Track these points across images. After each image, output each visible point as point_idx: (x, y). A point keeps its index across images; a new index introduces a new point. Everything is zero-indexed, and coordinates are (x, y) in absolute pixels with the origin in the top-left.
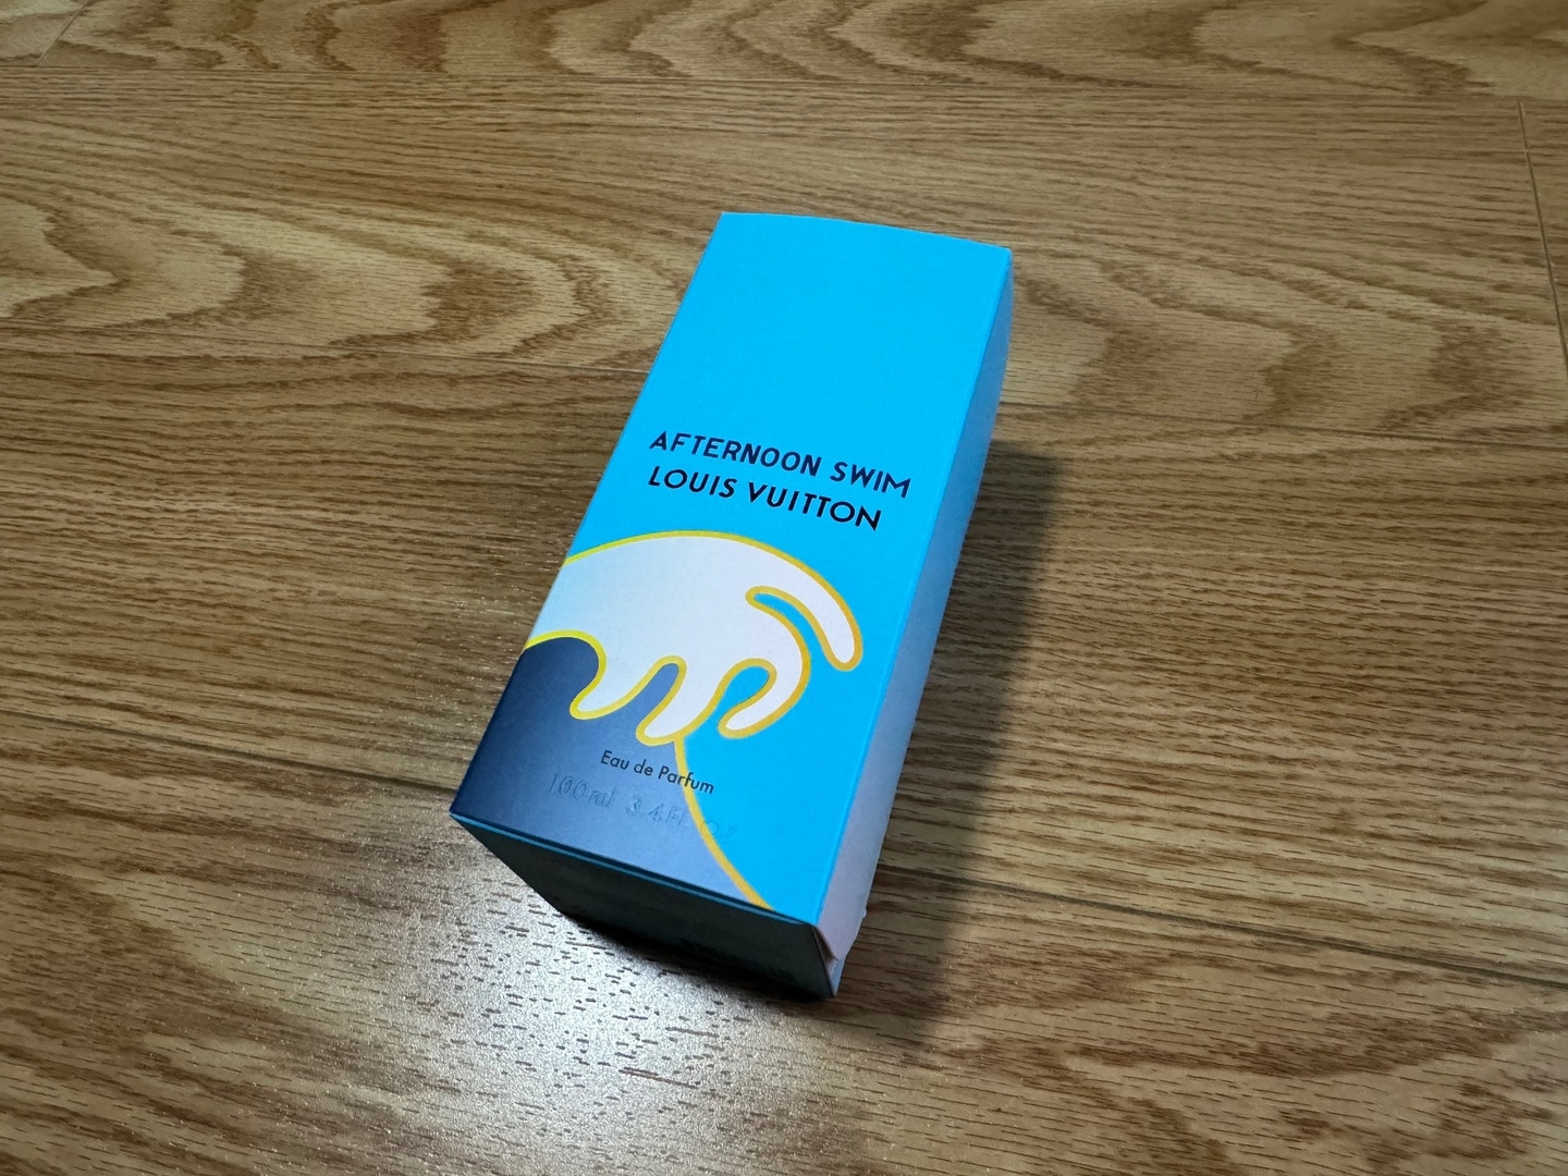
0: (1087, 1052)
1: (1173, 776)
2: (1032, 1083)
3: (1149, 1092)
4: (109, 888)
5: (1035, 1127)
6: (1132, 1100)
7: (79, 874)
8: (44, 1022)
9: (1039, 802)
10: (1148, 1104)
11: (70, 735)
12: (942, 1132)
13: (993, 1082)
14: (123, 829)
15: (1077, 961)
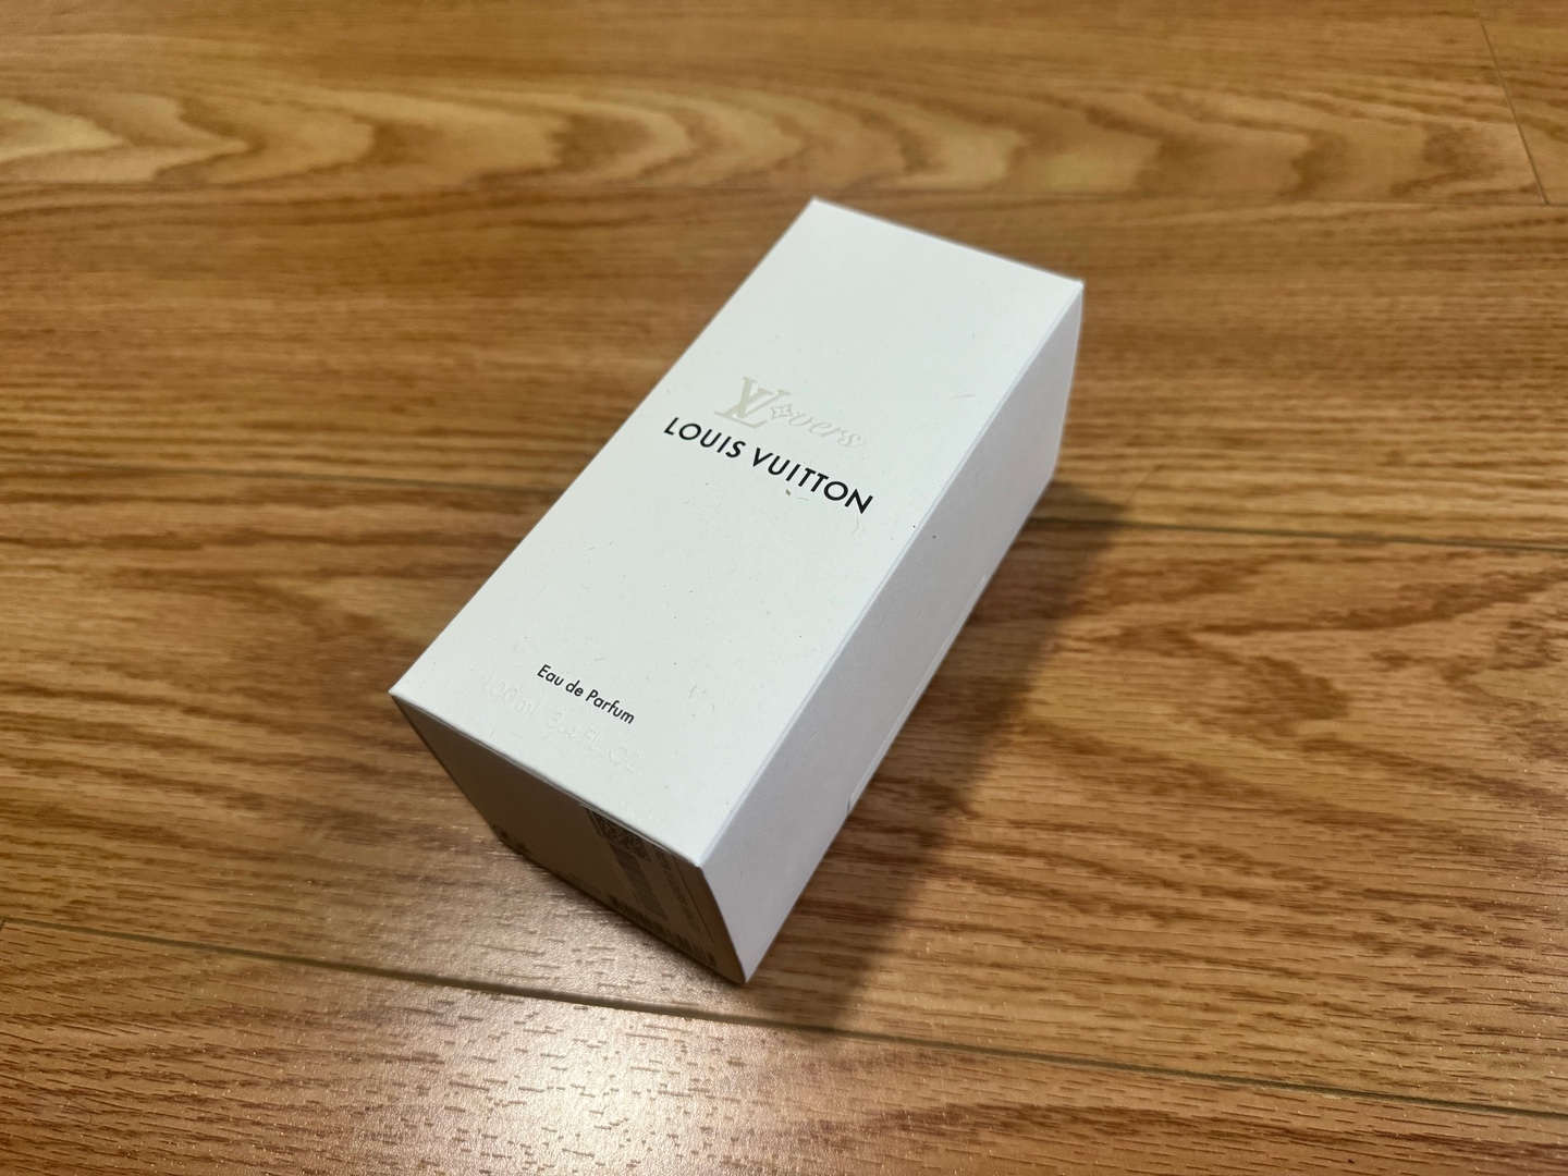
0: (1211, 629)
1: (1256, 437)
2: (1168, 654)
3: (1265, 651)
4: (316, 591)
5: (1174, 683)
6: (1251, 658)
7: (284, 584)
8: (271, 694)
9: (1147, 463)
10: (1266, 660)
11: (260, 482)
12: (1096, 693)
13: (1135, 656)
14: (322, 547)
15: (1195, 568)
